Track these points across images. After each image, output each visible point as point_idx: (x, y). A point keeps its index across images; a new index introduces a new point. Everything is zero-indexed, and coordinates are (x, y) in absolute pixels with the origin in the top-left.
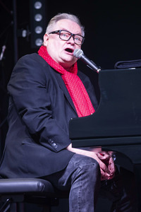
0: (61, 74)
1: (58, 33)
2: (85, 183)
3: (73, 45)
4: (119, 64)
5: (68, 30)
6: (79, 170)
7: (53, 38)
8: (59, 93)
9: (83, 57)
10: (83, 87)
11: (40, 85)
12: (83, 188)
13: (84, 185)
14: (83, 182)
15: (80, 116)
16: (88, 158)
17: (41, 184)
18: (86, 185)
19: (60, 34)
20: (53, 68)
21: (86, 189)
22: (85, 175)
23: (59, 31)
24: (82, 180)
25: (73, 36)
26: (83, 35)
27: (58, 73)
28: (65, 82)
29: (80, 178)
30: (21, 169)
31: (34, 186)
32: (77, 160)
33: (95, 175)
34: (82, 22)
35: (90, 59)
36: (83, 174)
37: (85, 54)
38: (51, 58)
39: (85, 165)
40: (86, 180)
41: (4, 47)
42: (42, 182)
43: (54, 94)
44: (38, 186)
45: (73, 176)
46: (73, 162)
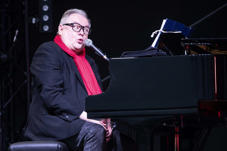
0: (73, 58)
1: (72, 25)
2: (95, 144)
3: (82, 36)
4: (125, 54)
5: (79, 23)
6: (89, 134)
7: (67, 28)
8: (71, 73)
9: (92, 46)
10: (90, 68)
11: (55, 67)
12: (93, 148)
13: (93, 145)
14: (93, 143)
15: (90, 94)
16: (96, 125)
17: (60, 146)
18: (95, 146)
19: (73, 27)
20: (66, 53)
21: (95, 149)
22: (94, 138)
23: (72, 24)
24: (92, 142)
25: (83, 28)
26: (90, 26)
27: (71, 56)
28: (76, 63)
29: (91, 140)
30: (43, 134)
31: (54, 147)
32: (87, 126)
33: (102, 138)
34: (89, 16)
35: (98, 47)
36: (93, 137)
37: (94, 43)
38: (65, 45)
39: (95, 130)
40: (95, 141)
41: (17, 31)
42: (61, 144)
43: (67, 74)
44: (58, 147)
45: (85, 139)
46: (85, 128)
